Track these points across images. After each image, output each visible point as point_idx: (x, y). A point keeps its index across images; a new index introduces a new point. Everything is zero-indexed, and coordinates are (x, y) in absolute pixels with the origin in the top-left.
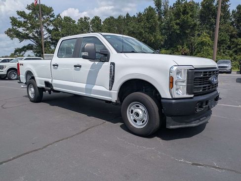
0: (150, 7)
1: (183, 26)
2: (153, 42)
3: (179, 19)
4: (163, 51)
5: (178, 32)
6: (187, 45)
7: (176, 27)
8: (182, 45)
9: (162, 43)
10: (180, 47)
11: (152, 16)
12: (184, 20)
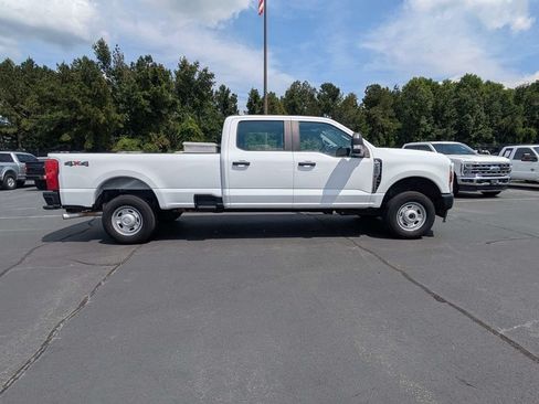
0: (85, 58)
1: (156, 102)
2: (105, 124)
3: (148, 90)
4: (125, 140)
5: (149, 110)
6: (165, 132)
7: (143, 101)
8: (158, 132)
9: (122, 126)
10: (154, 135)
11: (95, 75)
12: (155, 93)
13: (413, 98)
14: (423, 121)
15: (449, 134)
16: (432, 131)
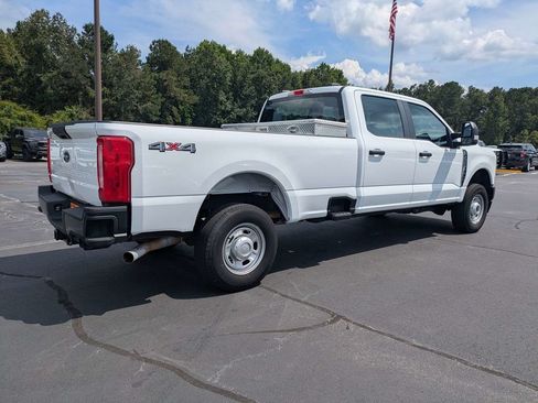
13: (208, 66)
14: (222, 97)
15: (250, 115)
16: (232, 110)
